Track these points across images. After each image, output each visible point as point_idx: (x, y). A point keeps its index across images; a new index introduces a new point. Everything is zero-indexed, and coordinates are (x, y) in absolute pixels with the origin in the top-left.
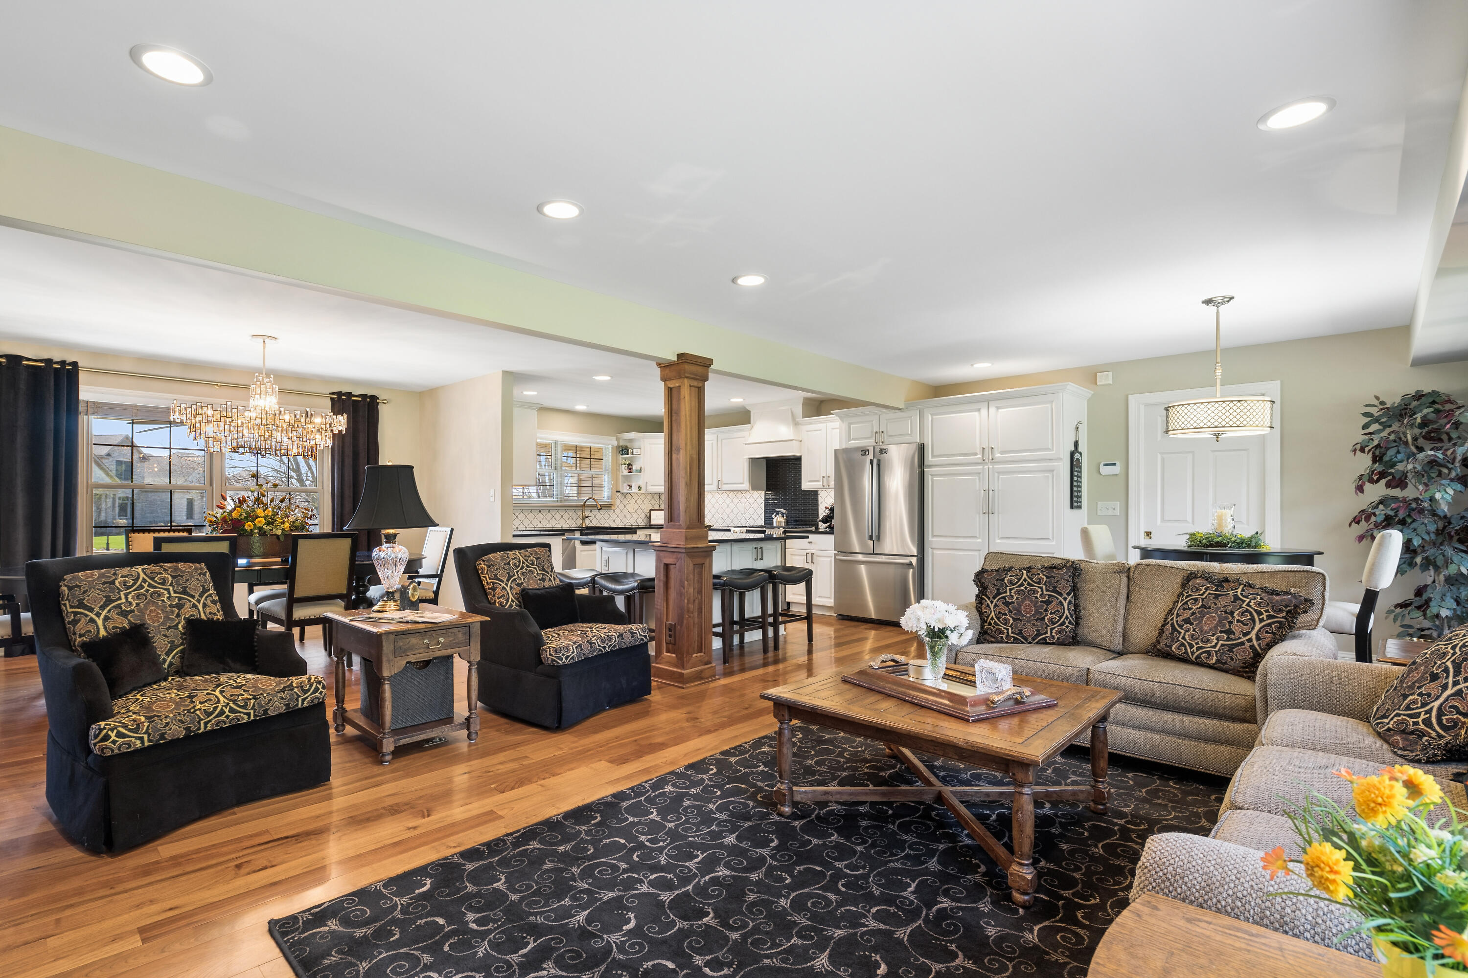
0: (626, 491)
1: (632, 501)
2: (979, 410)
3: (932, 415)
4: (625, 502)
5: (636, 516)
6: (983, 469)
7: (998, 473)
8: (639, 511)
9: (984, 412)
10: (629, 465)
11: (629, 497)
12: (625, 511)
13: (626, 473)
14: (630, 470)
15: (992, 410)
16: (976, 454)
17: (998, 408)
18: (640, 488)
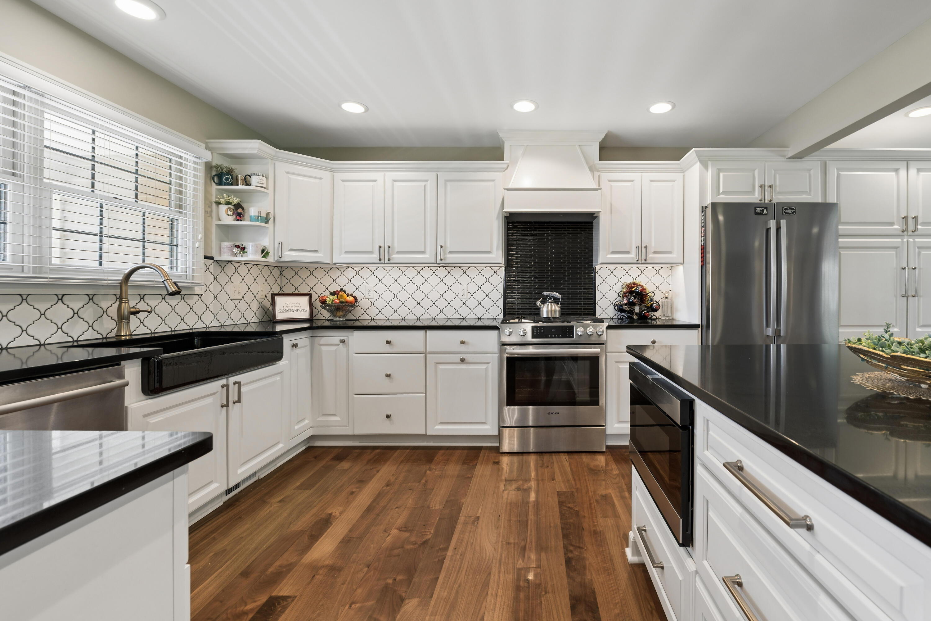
0: (226, 257)
1: (236, 279)
2: (897, 170)
3: (838, 170)
4: (223, 279)
5: (243, 306)
6: (903, 242)
7: (919, 248)
8: (249, 297)
9: (903, 173)
10: (238, 206)
11: (230, 269)
12: (223, 297)
13: (229, 220)
14: (239, 216)
15: (913, 172)
16: (892, 224)
17: (919, 170)
18: (265, 253)
